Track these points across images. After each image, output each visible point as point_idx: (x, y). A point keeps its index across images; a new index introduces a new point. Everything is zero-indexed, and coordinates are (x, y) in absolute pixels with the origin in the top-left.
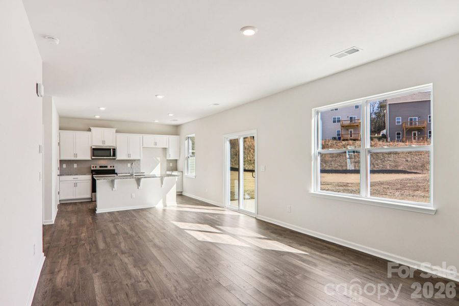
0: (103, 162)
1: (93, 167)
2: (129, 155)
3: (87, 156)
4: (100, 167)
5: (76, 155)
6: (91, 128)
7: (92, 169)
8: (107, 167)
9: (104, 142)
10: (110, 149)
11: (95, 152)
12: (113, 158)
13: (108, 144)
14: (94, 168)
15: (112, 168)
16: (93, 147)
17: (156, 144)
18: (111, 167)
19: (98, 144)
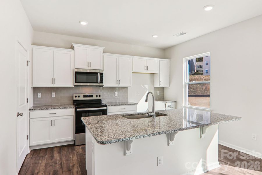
0: (87, 91)
1: (76, 97)
2: (118, 82)
3: (69, 82)
4: (85, 96)
5: (53, 81)
6: (74, 45)
7: (75, 99)
8: (92, 96)
9: (89, 64)
10: (97, 73)
11: (79, 77)
12: (101, 84)
13: (95, 67)
14: (77, 99)
15: (98, 98)
16: (76, 70)
17: (146, 68)
18: (97, 96)
19: (83, 67)
